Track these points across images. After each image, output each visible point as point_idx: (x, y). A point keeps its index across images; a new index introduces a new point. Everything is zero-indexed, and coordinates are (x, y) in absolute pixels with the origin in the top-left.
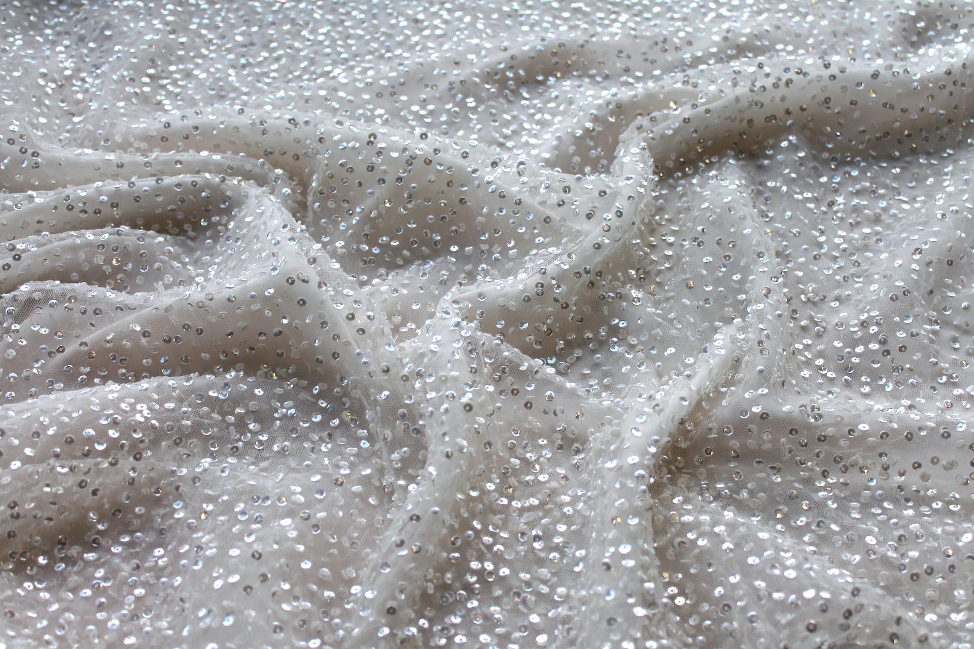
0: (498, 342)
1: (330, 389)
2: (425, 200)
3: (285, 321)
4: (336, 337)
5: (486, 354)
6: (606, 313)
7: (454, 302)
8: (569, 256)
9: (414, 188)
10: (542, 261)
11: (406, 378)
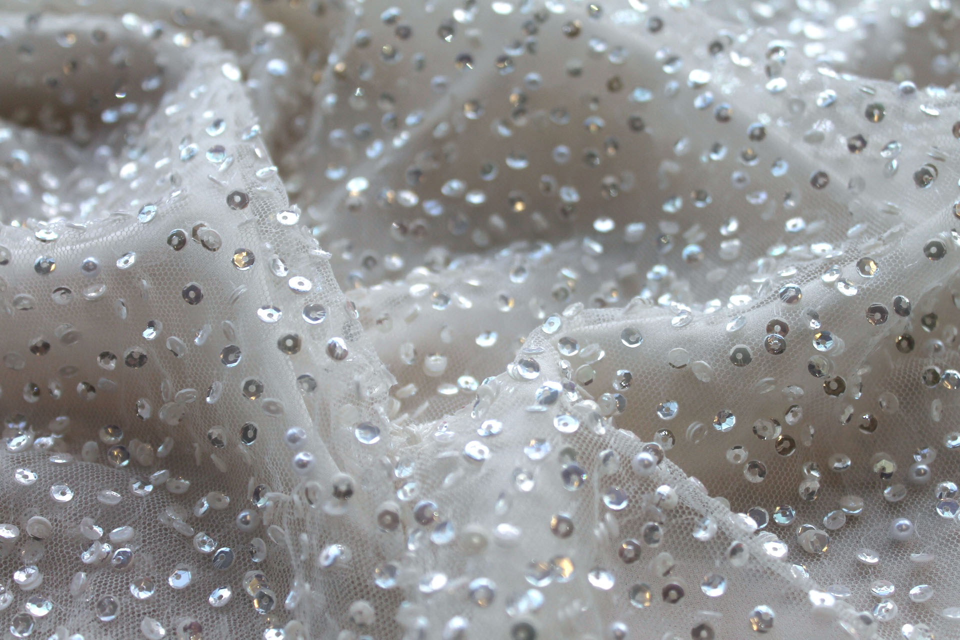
0: (648, 456)
1: (232, 511)
2: (554, 112)
3: (149, 334)
4: (255, 388)
5: (608, 484)
6: (936, 416)
7: (565, 342)
8: (862, 265)
9: (533, 83)
10: (793, 271)
11: (391, 521)
